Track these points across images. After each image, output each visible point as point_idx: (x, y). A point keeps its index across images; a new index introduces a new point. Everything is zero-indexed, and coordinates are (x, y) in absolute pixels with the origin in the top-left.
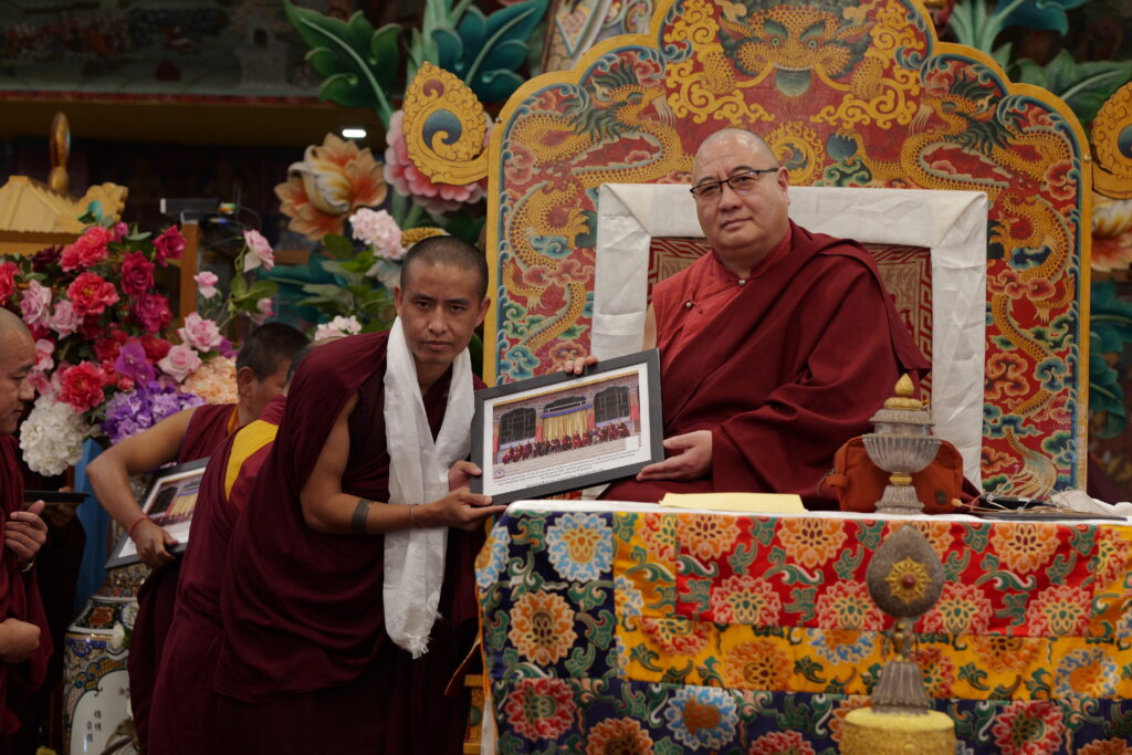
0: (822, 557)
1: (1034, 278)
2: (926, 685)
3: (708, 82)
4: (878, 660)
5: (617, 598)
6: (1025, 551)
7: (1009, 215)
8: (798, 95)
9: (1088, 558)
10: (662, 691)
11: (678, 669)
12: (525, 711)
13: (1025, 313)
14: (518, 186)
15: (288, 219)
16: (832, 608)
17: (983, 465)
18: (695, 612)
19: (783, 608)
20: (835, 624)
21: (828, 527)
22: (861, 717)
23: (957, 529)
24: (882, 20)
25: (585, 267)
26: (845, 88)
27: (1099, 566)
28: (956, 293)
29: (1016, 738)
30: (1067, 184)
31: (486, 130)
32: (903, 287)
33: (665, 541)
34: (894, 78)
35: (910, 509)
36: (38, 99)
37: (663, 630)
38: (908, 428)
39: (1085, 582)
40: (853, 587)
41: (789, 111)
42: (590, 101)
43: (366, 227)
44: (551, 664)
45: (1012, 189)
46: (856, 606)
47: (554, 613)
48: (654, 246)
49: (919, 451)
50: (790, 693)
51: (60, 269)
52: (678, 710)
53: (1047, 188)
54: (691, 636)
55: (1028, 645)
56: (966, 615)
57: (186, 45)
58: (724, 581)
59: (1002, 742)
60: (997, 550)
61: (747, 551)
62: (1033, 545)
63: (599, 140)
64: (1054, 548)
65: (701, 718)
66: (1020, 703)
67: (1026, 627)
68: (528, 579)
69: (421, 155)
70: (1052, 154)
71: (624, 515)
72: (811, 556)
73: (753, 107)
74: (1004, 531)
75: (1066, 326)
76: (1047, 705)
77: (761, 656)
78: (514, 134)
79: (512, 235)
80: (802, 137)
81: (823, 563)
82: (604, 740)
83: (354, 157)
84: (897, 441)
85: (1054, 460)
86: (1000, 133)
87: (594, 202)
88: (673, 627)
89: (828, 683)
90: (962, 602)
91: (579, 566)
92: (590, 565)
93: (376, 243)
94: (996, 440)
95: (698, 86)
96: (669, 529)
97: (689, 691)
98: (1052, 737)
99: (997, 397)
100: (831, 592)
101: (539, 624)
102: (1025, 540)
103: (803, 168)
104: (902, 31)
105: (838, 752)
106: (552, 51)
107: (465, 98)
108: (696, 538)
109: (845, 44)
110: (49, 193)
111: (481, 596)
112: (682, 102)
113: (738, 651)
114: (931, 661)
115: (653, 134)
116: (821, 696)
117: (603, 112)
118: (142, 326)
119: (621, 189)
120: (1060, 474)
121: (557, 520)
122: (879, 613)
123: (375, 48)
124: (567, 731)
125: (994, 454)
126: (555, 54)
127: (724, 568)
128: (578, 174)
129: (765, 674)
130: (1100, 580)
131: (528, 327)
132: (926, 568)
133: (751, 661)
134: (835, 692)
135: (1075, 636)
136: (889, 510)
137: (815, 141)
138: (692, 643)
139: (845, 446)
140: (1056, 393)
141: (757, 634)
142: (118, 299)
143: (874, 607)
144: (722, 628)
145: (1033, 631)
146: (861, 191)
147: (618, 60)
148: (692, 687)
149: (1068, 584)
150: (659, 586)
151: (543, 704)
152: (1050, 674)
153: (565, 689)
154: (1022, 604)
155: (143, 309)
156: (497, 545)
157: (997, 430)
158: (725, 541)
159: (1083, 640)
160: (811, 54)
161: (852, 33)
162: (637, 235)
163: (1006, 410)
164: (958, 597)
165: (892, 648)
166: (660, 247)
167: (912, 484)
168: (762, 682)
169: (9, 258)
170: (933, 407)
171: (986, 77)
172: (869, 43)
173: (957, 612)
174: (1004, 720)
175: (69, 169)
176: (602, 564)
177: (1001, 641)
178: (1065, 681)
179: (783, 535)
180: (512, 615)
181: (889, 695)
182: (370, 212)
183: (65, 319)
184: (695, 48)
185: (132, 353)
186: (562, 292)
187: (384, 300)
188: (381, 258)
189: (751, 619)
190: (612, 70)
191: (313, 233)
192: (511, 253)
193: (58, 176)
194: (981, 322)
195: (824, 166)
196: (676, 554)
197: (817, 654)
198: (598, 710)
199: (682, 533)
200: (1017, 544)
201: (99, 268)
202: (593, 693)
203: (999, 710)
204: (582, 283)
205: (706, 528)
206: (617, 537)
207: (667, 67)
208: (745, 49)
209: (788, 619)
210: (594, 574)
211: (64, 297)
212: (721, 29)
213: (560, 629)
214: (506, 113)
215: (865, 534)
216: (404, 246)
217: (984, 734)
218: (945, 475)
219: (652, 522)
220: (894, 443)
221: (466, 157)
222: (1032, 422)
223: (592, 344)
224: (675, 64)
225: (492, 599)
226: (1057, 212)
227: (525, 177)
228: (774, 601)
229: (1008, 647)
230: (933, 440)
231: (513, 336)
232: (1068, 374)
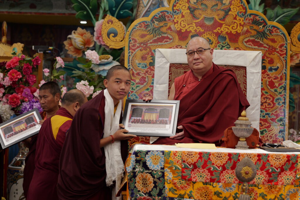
0: (222, 163)
1: (274, 75)
2: (251, 198)
3: (186, 21)
4: (237, 191)
5: (165, 174)
6: (278, 161)
7: (267, 58)
8: (210, 24)
9: (295, 164)
11: (182, 194)
13: (272, 84)
14: (133, 49)
15: (68, 50)
16: (225, 177)
17: (260, 126)
18: (187, 178)
19: (211, 177)
20: (225, 182)
21: (223, 155)
23: (259, 155)
24: (233, 4)
25: (152, 71)
26: (223, 22)
27: (298, 166)
28: (254, 79)
30: (284, 49)
31: (125, 34)
32: (239, 77)
33: (179, 159)
34: (237, 20)
35: (245, 148)
37: (178, 183)
38: (245, 126)
39: (294, 170)
40: (230, 171)
41: (208, 29)
42: (153, 25)
43: (90, 55)
44: (147, 193)
45: (268, 51)
46: (231, 177)
47: (148, 179)
49: (248, 132)
51: (6, 68)
53: (278, 50)
54: (186, 185)
55: (278, 187)
56: (261, 179)
58: (195, 170)
60: (270, 161)
61: (201, 161)
62: (280, 160)
63: (155, 37)
64: (286, 161)
67: (278, 182)
68: (141, 169)
69: (107, 40)
70: (280, 41)
71: (167, 152)
72: (219, 163)
73: (198, 27)
74: (272, 156)
75: (283, 88)
77: (205, 190)
78: (132, 34)
79: (132, 62)
80: (211, 36)
81: (222, 165)
83: (85, 34)
85: (279, 125)
86: (265, 34)
87: (154, 53)
88: (181, 183)
89: (223, 198)
90: (260, 176)
91: (155, 166)
92: (158, 165)
93: (92, 60)
94: (264, 119)
95: (183, 22)
96: (180, 156)
99: (264, 107)
100: (224, 173)
102: (277, 158)
103: (212, 44)
104: (239, 7)
106: (140, 5)
107: (118, 24)
108: (187, 158)
109: (223, 10)
110: (2, 44)
111: (128, 174)
112: (178, 26)
113: (199, 189)
114: (252, 192)
115: (171, 35)
117: (157, 29)
118: (29, 83)
119: (161, 50)
120: (281, 128)
121: (149, 153)
122: (237, 179)
123: (91, 4)
125: (263, 123)
126: (141, 6)
127: (195, 166)
128: (150, 46)
129: (206, 195)
130: (298, 170)
131: (136, 88)
132: (252, 169)
133: (202, 192)
135: (291, 185)
136: (239, 148)
137: (215, 37)
138: (186, 187)
139: (227, 129)
140: (280, 106)
141: (204, 184)
142: (22, 76)
143: (236, 177)
144: (194, 183)
145: (280, 184)
146: (227, 51)
147: (161, 14)
148: (186, 199)
149: (289, 171)
150: (177, 171)
152: (284, 195)
153: (151, 199)
154: (276, 176)
155: (29, 79)
156: (133, 160)
157: (264, 116)
158: (195, 159)
159: (293, 186)
160: (214, 13)
161: (225, 7)
162: (166, 63)
163: (266, 111)
164: (259, 174)
165: (242, 190)
166: (172, 66)
167: (245, 141)
168: (205, 198)
171: (262, 19)
172: (230, 10)
175: (7, 37)
176: (161, 165)
177: (271, 186)
178: (288, 197)
179: (211, 157)
180: (136, 179)
182: (91, 51)
183: (7, 82)
184: (182, 11)
185: (27, 91)
186: (145, 78)
187: (94, 75)
188: (93, 64)
189: (202, 180)
190: (159, 17)
191: (74, 54)
192: (131, 68)
193: (4, 39)
194: (260, 87)
195: (217, 44)
196: (182, 162)
197: (220, 190)
199: (183, 156)
200: (276, 160)
201: (17, 68)
204: (151, 76)
205: (190, 155)
206: (165, 158)
207: (174, 16)
208: (196, 11)
209: (212, 180)
210: (159, 168)
211: (7, 76)
212: (189, 6)
213: (149, 183)
214: (130, 29)
215: (234, 157)
216: (100, 60)
218: (254, 137)
219: (175, 154)
220: (241, 130)
221: (119, 41)
222: (273, 114)
223: (154, 93)
224: (177, 15)
225: (131, 175)
226: (281, 57)
227: (135, 46)
228: (209, 175)
229: (273, 188)
230: (251, 129)
231: (132, 90)
232: (283, 101)
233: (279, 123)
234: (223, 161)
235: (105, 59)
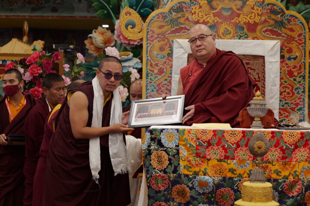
0: (236, 140)
1: (293, 64)
2: (265, 175)
4: (251, 168)
5: (180, 152)
6: (291, 138)
7: (286, 47)
8: (228, 14)
9: (309, 140)
10: (192, 177)
11: (197, 171)
12: (155, 183)
13: (290, 73)
14: (151, 40)
15: (88, 50)
16: (239, 154)
17: (279, 115)
18: (201, 156)
19: (225, 155)
20: (240, 159)
21: (237, 132)
22: (246, 184)
23: (273, 133)
25: (170, 62)
26: (241, 12)
28: (272, 68)
29: (289, 189)
30: (302, 38)
31: (143, 25)
32: (257, 67)
33: (193, 136)
34: (254, 10)
35: (260, 127)
36: (19, 17)
37: (193, 160)
38: (259, 105)
39: (308, 147)
40: (244, 149)
41: (226, 19)
42: (171, 16)
43: (110, 52)
44: (162, 170)
45: (287, 40)
46: (245, 154)
47: (163, 156)
48: (189, 56)
49: (262, 111)
50: (227, 177)
51: (26, 64)
52: (197, 182)
53: (296, 39)
54: (200, 162)
55: (292, 164)
56: (275, 156)
57: (60, 2)
58: (209, 147)
59: (285, 190)
60: (284, 138)
61: (215, 139)
62: (294, 137)
63: (173, 27)
64: (299, 137)
65: (203, 184)
66: (290, 180)
67: (292, 159)
68: (156, 147)
69: (125, 32)
70: (298, 30)
71: (182, 129)
72: (233, 140)
73: (216, 18)
74: (286, 133)
75: (302, 77)
76: (298, 180)
77: (219, 167)
78: (150, 26)
79: (150, 53)
80: (229, 26)
81: (236, 142)
82: (177, 190)
83: (106, 33)
84: (256, 109)
85: (299, 114)
86: (284, 24)
87: (172, 44)
88: (195, 160)
89: (238, 175)
90: (274, 153)
91: (169, 143)
92: (173, 143)
94: (283, 108)
95: (200, 12)
96: (194, 133)
97: (200, 177)
98: (299, 189)
99: (283, 97)
100: (238, 150)
101: (159, 159)
102: (291, 135)
103: (230, 34)
105: (241, 193)
106: (160, 3)
107: (136, 16)
108: (202, 135)
110: (23, 43)
111: (143, 152)
112: (196, 17)
113: (213, 166)
114: (266, 168)
115: (188, 25)
116: (236, 178)
117: (175, 20)
119: (180, 41)
120: (300, 118)
121: (163, 131)
122: (252, 156)
123: (111, 3)
124: (167, 188)
125: (282, 112)
126: (161, 4)
127: (209, 144)
128: (168, 37)
129: (220, 172)
131: (154, 79)
132: (265, 143)
133: (217, 169)
134: (239, 177)
135: (305, 161)
136: (254, 127)
137: (233, 27)
138: (200, 164)
139: (242, 110)
140: (299, 95)
141: (218, 162)
142: (42, 72)
143: (250, 154)
144: (209, 160)
145: (294, 160)
146: (246, 41)
147: (178, 5)
148: (201, 176)
149: (303, 147)
150: (191, 148)
151: (160, 181)
152: (298, 172)
153: (166, 177)
154: (290, 153)
156: (147, 138)
157: (283, 106)
158: (209, 136)
159: (307, 162)
160: (231, 3)
162: (184, 53)
163: (285, 100)
164: (273, 151)
165: (255, 165)
167: (260, 120)
168: (220, 175)
169: (12, 61)
170: (266, 100)
171: (280, 9)
173: (273, 155)
174: (286, 184)
175: (28, 37)
176: (176, 143)
177: (285, 163)
178: (302, 174)
179: (225, 135)
180: (151, 157)
181: (254, 178)
182: (111, 47)
183: (27, 77)
184: (200, 2)
186: (164, 69)
189: (217, 157)
190: (177, 8)
192: (149, 58)
193: (25, 38)
194: (278, 76)
195: (235, 34)
196: (196, 140)
197: (235, 167)
198: (175, 182)
199: (197, 134)
200: (289, 137)
201: (37, 63)
202: (174, 178)
203: (285, 182)
204: (169, 66)
205: (204, 133)
206: (180, 135)
207: (192, 7)
208: (213, 2)
209: (227, 158)
210: (174, 146)
211: (28, 71)
213: (164, 160)
214: (148, 20)
215: (248, 134)
216: (120, 57)
217: (280, 188)
218: (270, 118)
219: (189, 132)
220: (255, 109)
221: (137, 32)
222: (293, 103)
223: (172, 83)
224: (194, 6)
225: (146, 152)
226: (299, 46)
227: (153, 38)
228: (223, 153)
229: (287, 165)
230: (266, 108)
231: (150, 81)
232: (302, 90)
233: (299, 113)
234: (237, 138)
235: (125, 56)
